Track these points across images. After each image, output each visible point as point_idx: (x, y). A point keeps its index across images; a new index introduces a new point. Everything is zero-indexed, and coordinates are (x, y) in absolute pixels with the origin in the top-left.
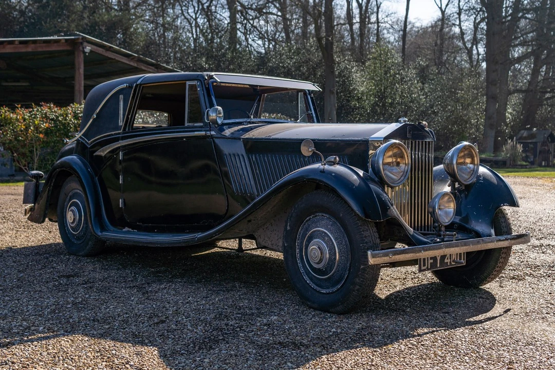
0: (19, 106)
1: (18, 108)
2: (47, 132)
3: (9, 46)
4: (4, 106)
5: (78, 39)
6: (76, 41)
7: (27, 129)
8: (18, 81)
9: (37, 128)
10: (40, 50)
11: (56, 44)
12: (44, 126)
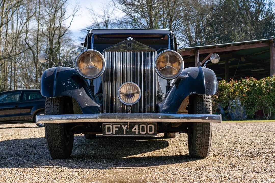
0: (232, 79)
1: (232, 80)
2: (248, 93)
3: (229, 48)
4: (223, 80)
5: (271, 39)
6: (271, 41)
7: (235, 91)
8: (258, 68)
9: (242, 91)
10: (248, 48)
11: (258, 44)
12: (246, 90)
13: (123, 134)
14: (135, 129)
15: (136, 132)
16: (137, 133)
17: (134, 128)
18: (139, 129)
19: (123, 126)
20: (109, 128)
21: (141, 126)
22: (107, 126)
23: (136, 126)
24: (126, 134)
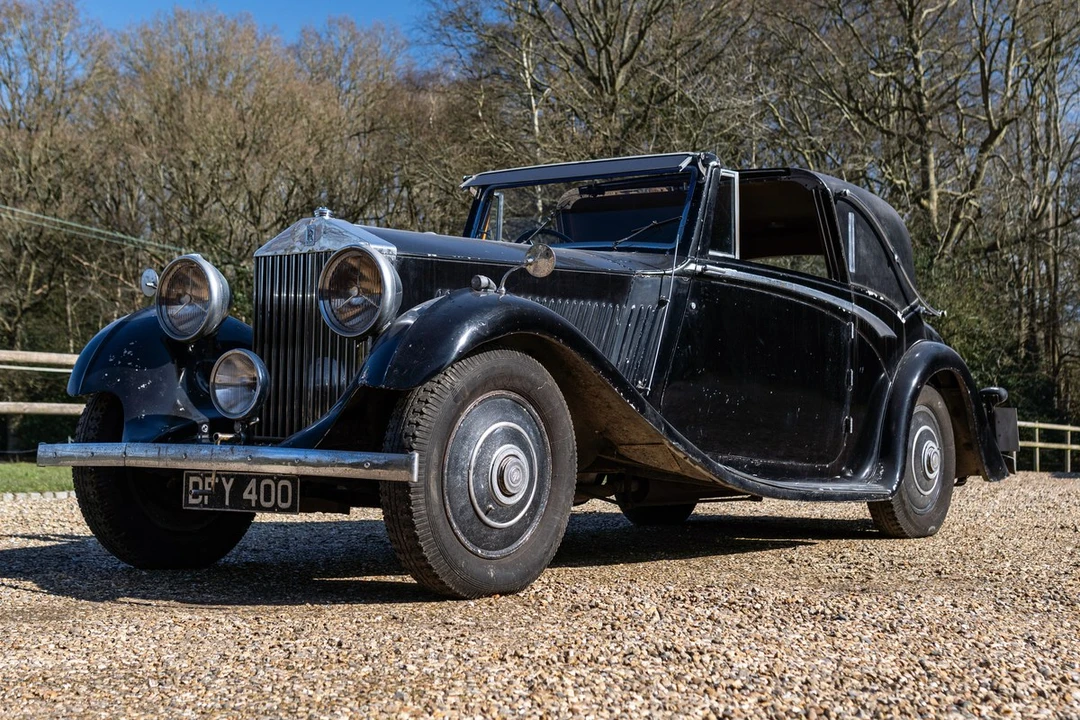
13: (225, 507)
14: (250, 493)
15: (250, 500)
16: (253, 504)
17: (248, 490)
18: (258, 493)
19: (224, 479)
20: (196, 485)
21: (264, 483)
22: (192, 479)
23: (253, 483)
24: (231, 507)
